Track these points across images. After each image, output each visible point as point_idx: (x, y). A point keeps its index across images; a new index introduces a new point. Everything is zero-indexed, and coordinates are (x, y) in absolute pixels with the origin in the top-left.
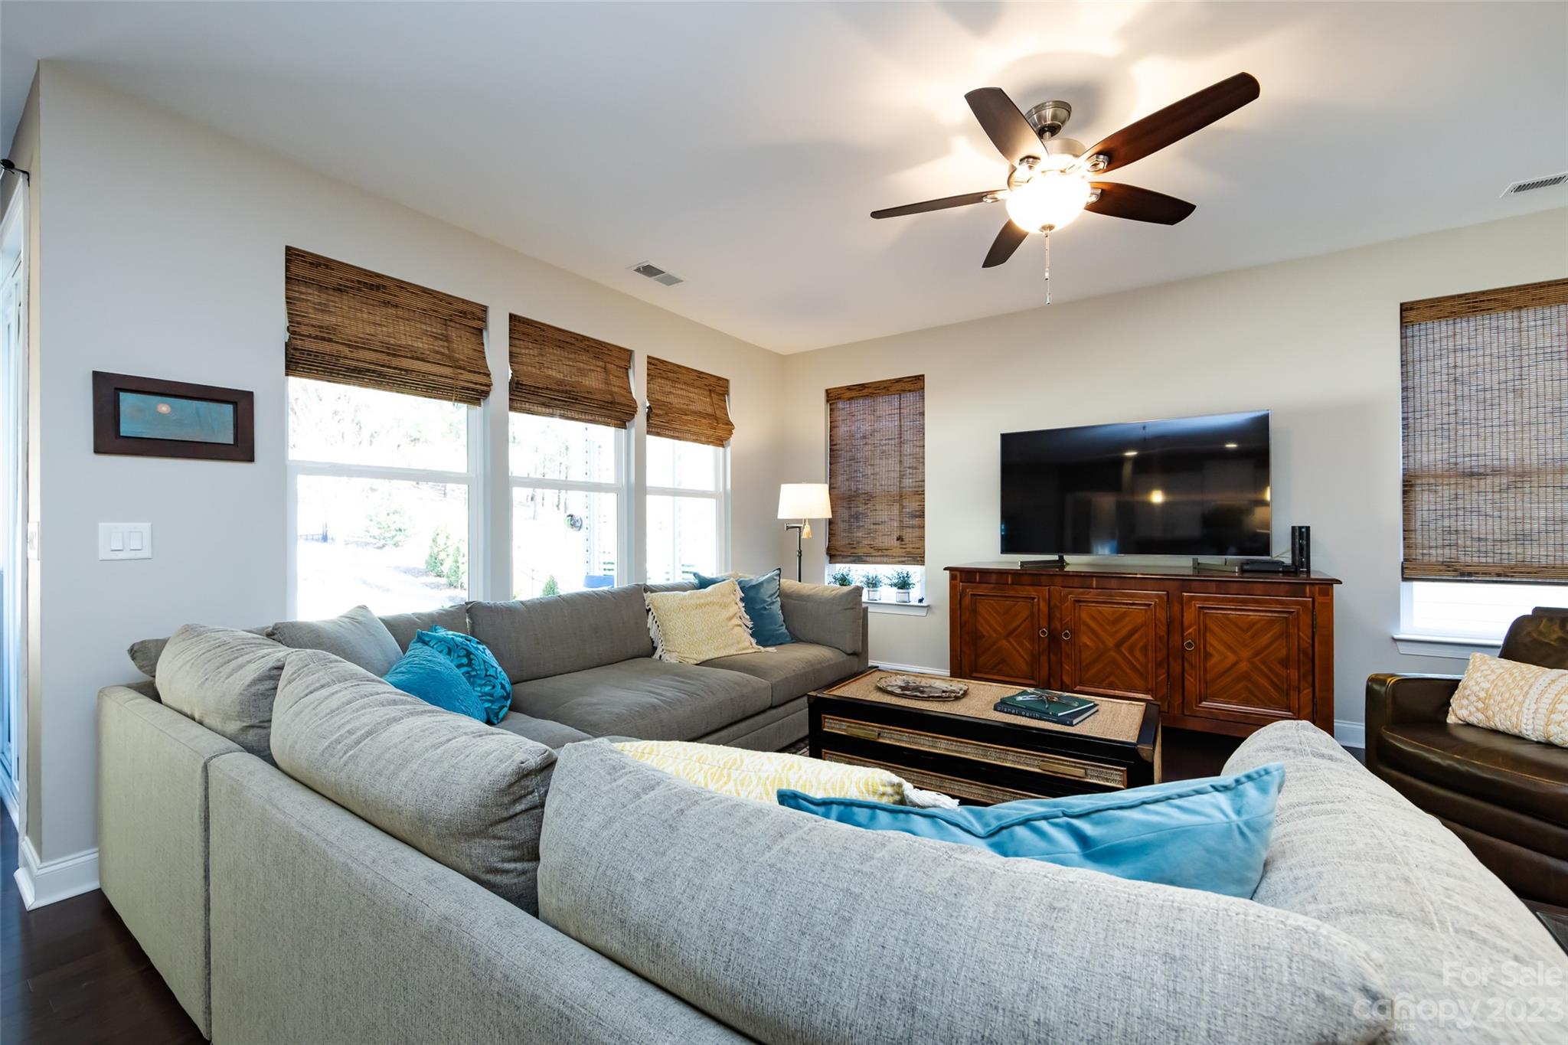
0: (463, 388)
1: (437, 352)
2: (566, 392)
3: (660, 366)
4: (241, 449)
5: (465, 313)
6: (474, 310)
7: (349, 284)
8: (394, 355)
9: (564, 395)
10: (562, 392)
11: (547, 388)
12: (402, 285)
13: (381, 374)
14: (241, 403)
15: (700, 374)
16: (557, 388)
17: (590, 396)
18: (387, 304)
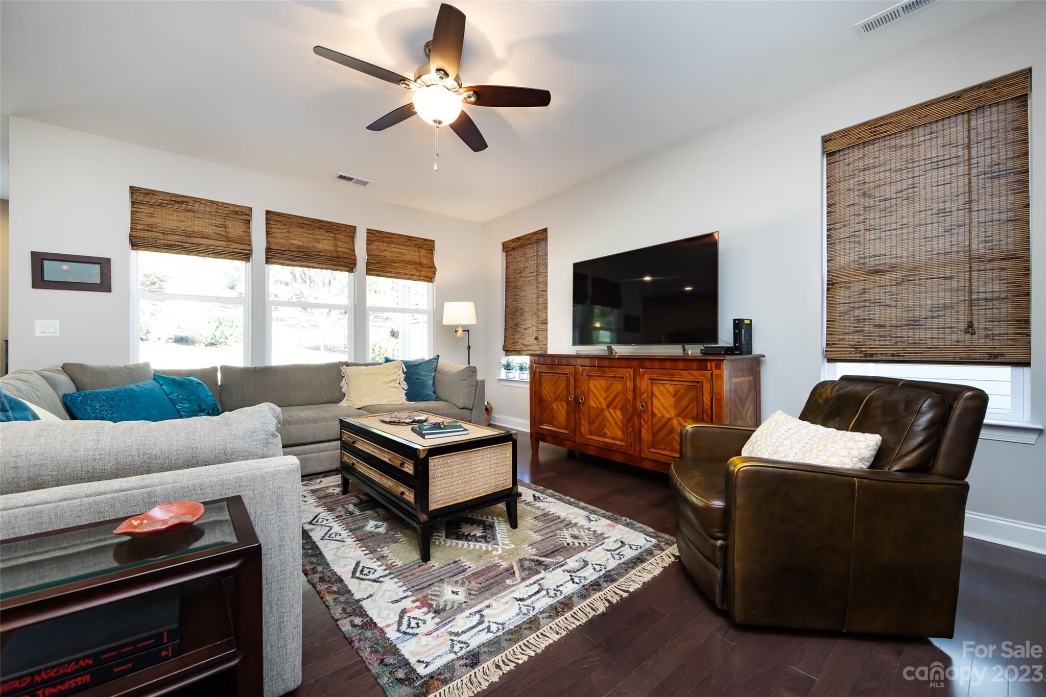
0: (234, 252)
1: (218, 234)
2: (303, 252)
3: (377, 234)
4: (104, 285)
5: (237, 212)
6: (244, 210)
7: (166, 202)
8: (190, 237)
9: (301, 254)
10: (300, 252)
11: (289, 250)
12: (197, 200)
13: (183, 247)
14: (104, 264)
15: (410, 238)
16: (296, 250)
17: (320, 254)
18: (188, 211)
